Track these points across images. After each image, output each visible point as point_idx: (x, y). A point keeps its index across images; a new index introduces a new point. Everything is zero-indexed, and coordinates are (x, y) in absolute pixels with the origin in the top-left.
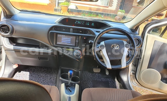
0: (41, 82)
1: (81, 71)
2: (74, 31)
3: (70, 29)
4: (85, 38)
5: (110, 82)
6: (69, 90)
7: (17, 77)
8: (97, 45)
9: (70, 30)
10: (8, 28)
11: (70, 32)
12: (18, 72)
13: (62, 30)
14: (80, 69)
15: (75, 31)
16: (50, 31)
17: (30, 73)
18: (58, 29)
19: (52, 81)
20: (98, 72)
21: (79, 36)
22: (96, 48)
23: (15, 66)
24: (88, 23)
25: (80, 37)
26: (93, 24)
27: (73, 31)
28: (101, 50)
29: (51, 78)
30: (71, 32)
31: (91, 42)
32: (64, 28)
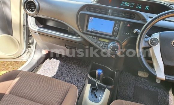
0: (71, 75)
1: (118, 72)
2: (114, 13)
3: (108, 10)
4: (129, 25)
5: (161, 93)
6: (95, 95)
7: (47, 65)
8: (146, 38)
9: (108, 12)
10: (35, 5)
11: (107, 15)
12: (48, 59)
13: (97, 10)
14: (117, 69)
15: (116, 14)
16: (81, 12)
17: (60, 62)
18: (92, 9)
19: (83, 76)
20: (144, 76)
21: (120, 21)
22: (144, 42)
23: (45, 52)
24: (140, 5)
25: (122, 23)
26: (147, 8)
27: (112, 13)
28: (151, 47)
29: (82, 72)
30: (109, 15)
31: (137, 32)
32: (100, 9)
